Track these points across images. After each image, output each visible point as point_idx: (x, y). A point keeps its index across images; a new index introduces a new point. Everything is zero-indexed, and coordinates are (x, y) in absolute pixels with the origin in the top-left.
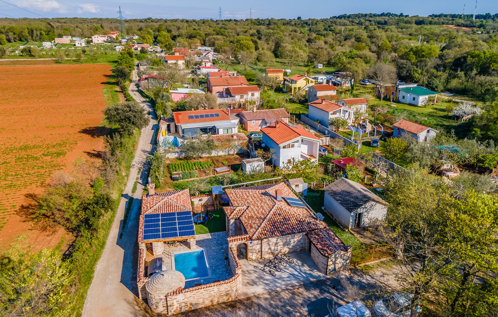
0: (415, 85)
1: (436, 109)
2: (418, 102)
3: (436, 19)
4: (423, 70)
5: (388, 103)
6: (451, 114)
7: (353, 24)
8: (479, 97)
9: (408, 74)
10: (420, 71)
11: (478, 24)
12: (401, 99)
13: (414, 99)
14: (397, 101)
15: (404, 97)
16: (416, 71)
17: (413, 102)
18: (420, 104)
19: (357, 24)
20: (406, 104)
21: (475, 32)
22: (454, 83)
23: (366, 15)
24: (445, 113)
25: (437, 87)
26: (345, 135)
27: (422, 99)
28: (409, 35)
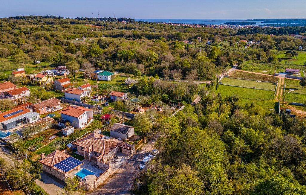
0: (103, 71)
1: (117, 81)
2: (108, 79)
3: (81, 21)
4: (101, 61)
5: (95, 81)
6: (124, 83)
8: (129, 72)
9: (95, 64)
10: (100, 62)
11: (103, 24)
12: (99, 78)
13: (106, 78)
14: (98, 80)
15: (101, 78)
16: (99, 62)
17: (106, 79)
18: (109, 80)
19: (34, 23)
20: (102, 80)
21: (103, 29)
22: (117, 67)
23: (36, 17)
24: (122, 83)
25: (112, 70)
26: (91, 103)
27: (109, 78)
28: (73, 33)
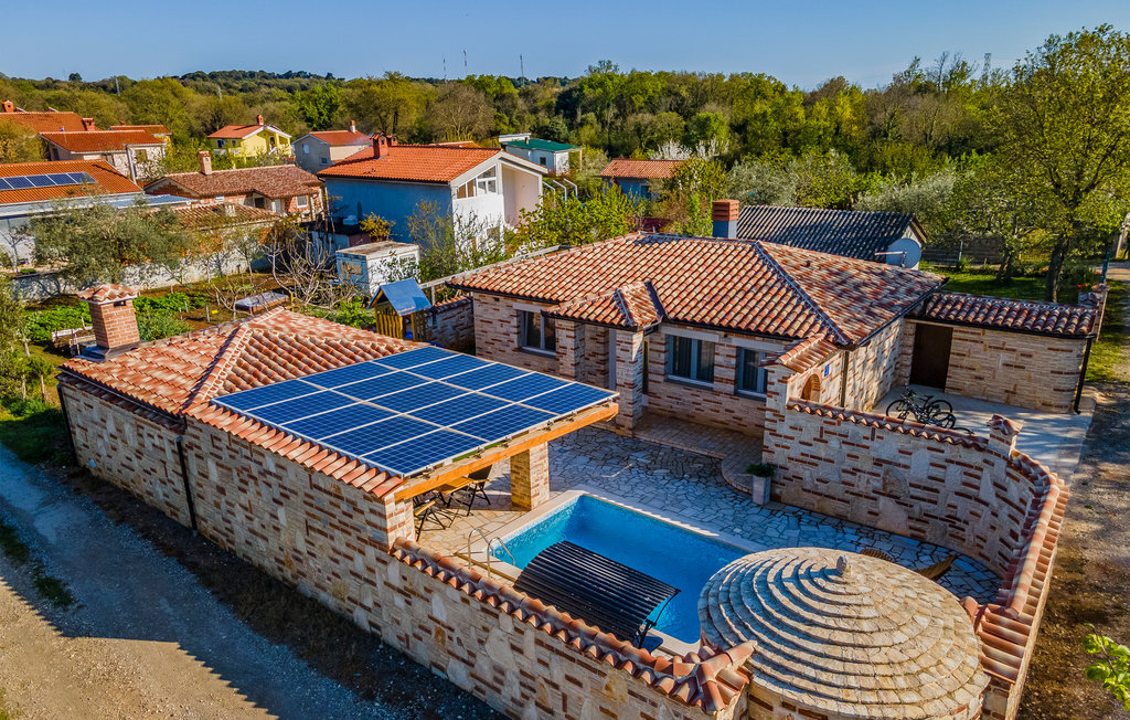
7: (232, 90)
13: (543, 161)
27: (561, 160)
